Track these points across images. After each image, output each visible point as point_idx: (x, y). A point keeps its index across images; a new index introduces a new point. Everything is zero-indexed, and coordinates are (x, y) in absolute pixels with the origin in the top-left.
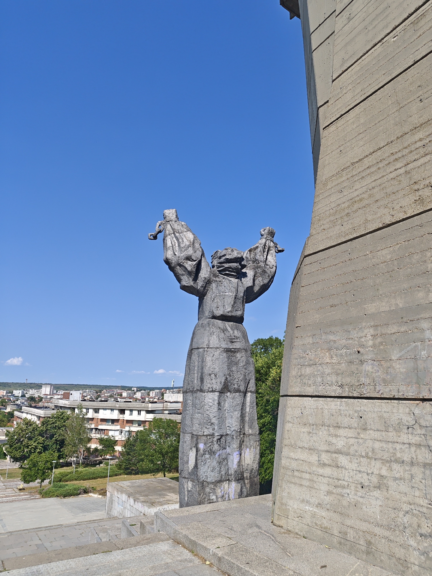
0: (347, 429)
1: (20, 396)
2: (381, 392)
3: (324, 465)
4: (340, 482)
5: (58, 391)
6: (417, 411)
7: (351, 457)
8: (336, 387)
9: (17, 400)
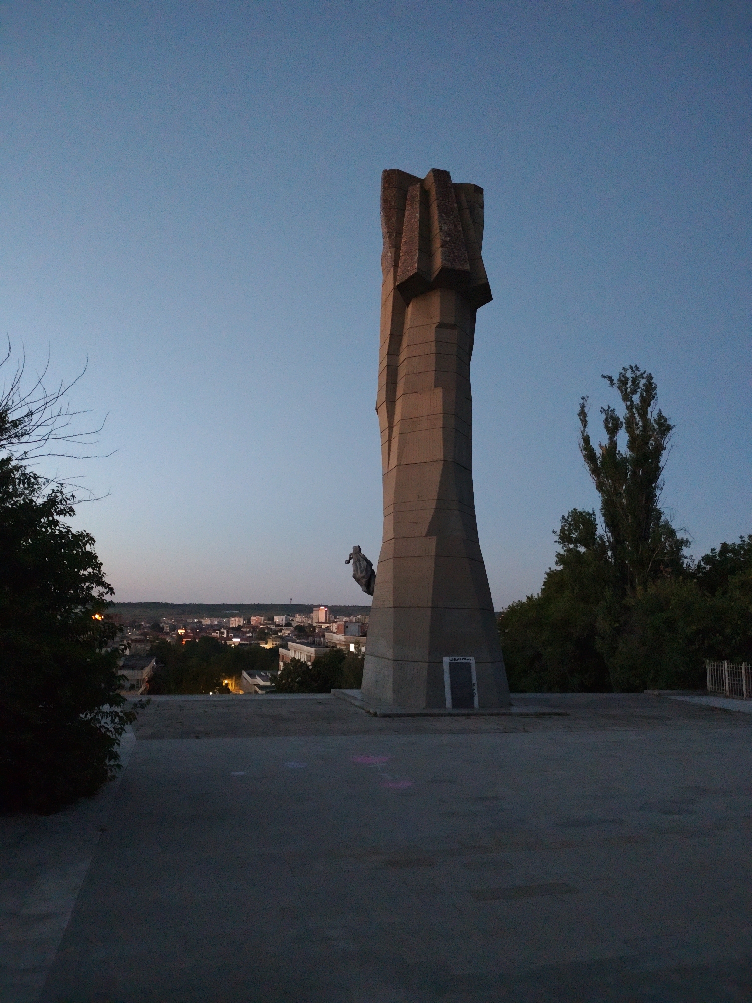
1: (284, 625)
5: (338, 617)
9: (281, 631)
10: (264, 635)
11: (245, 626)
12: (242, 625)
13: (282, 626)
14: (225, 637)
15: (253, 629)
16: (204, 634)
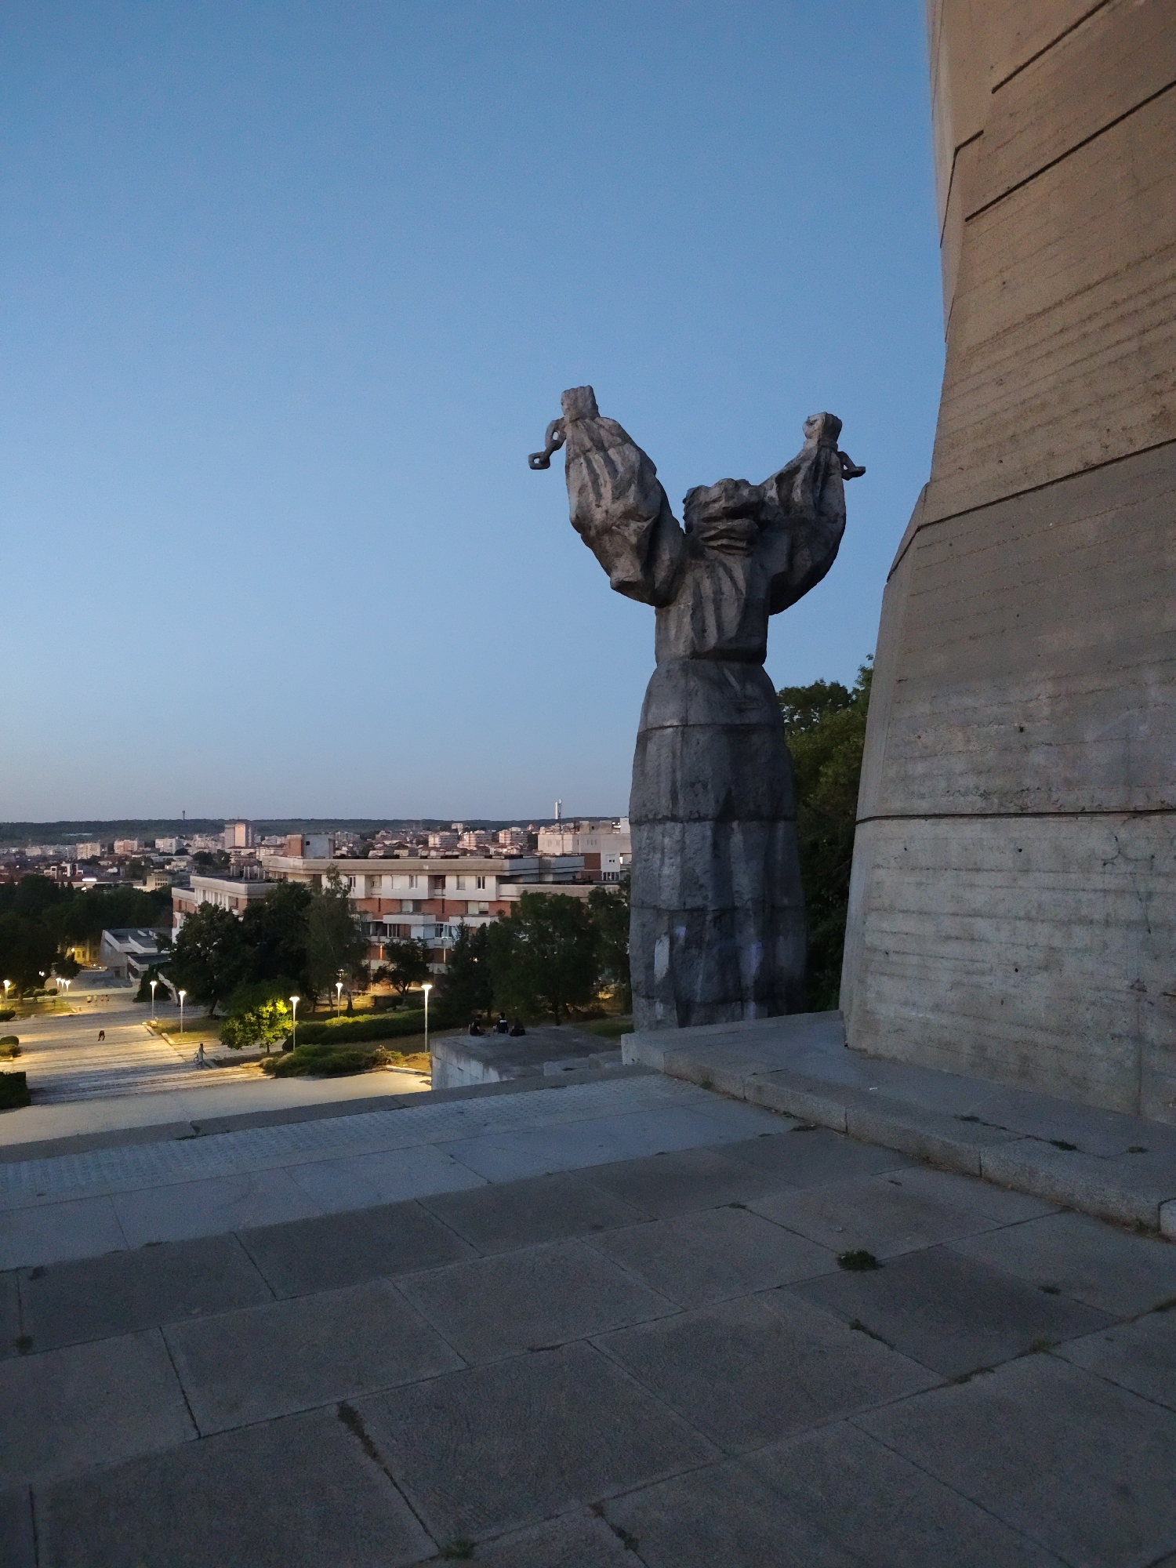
0: (993, 873)
1: (174, 853)
2: (1060, 802)
3: (948, 938)
4: (977, 964)
6: (1123, 834)
7: (999, 920)
8: (975, 798)
9: (169, 862)
10: (138, 871)
11: (106, 856)
12: (99, 855)
13: (171, 854)
14: (69, 875)
15: (120, 861)
16: (29, 872)
